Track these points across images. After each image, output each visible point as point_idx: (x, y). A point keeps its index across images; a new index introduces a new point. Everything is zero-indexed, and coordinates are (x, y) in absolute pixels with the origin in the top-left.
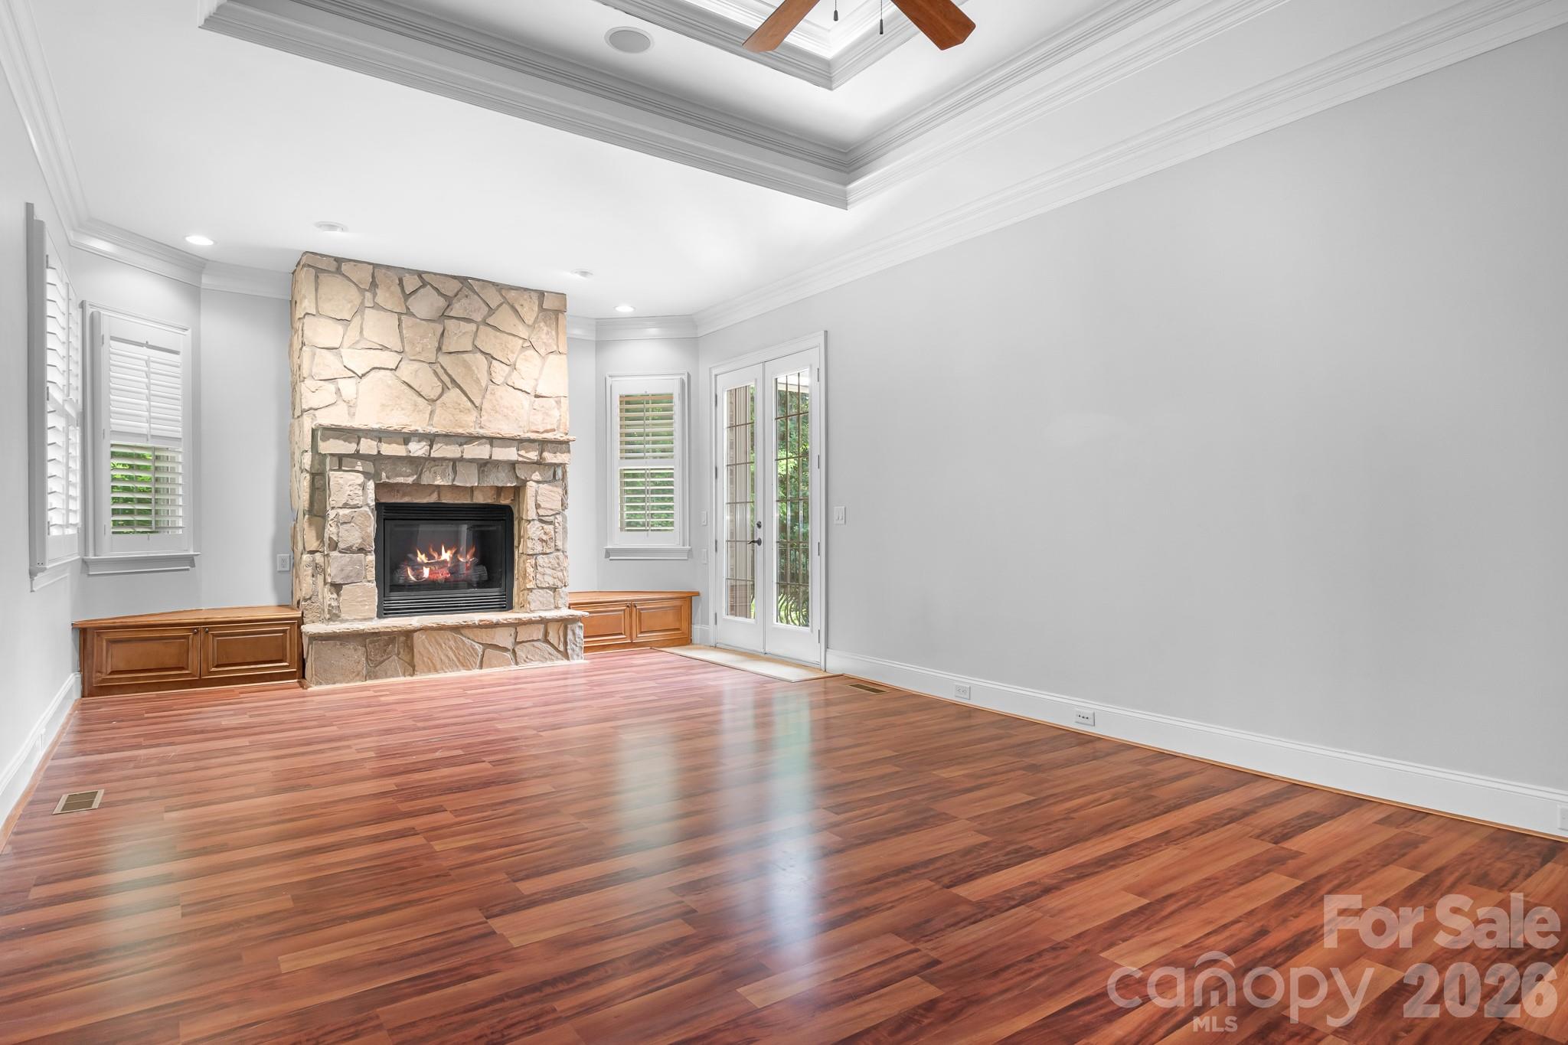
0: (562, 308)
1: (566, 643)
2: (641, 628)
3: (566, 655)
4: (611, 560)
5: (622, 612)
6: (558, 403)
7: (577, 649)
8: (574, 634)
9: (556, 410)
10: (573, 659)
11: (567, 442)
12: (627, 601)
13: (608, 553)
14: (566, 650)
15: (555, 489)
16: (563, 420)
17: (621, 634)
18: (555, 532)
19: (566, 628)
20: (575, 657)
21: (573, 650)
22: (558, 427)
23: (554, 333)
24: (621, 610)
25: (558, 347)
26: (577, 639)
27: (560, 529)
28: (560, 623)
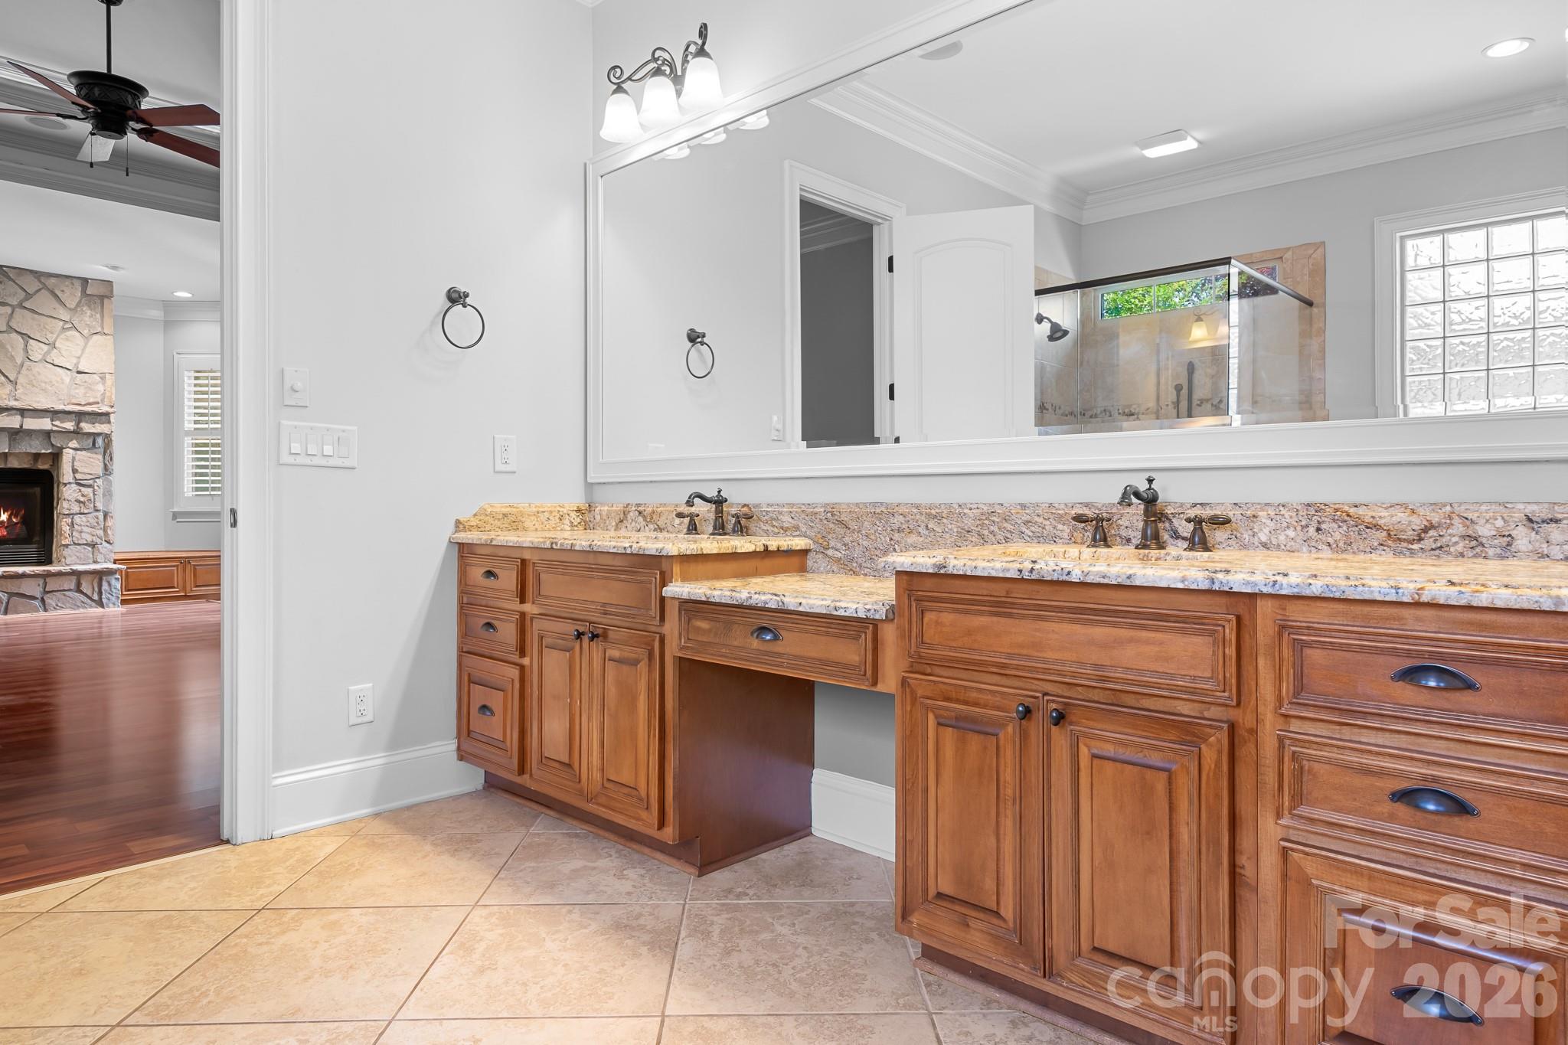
0: (108, 294)
1: (100, 593)
2: (195, 581)
3: (100, 603)
4: (178, 522)
5: (175, 568)
6: (103, 378)
7: (113, 599)
8: (110, 585)
9: (101, 385)
10: (108, 607)
11: (107, 414)
12: (181, 557)
13: (175, 515)
14: (101, 599)
15: (94, 456)
16: (108, 394)
17: (173, 587)
18: (94, 494)
19: (101, 580)
20: (111, 605)
21: (109, 599)
22: (102, 400)
23: (98, 316)
24: (174, 566)
25: (103, 328)
26: (113, 590)
27: (100, 492)
28: (95, 575)
